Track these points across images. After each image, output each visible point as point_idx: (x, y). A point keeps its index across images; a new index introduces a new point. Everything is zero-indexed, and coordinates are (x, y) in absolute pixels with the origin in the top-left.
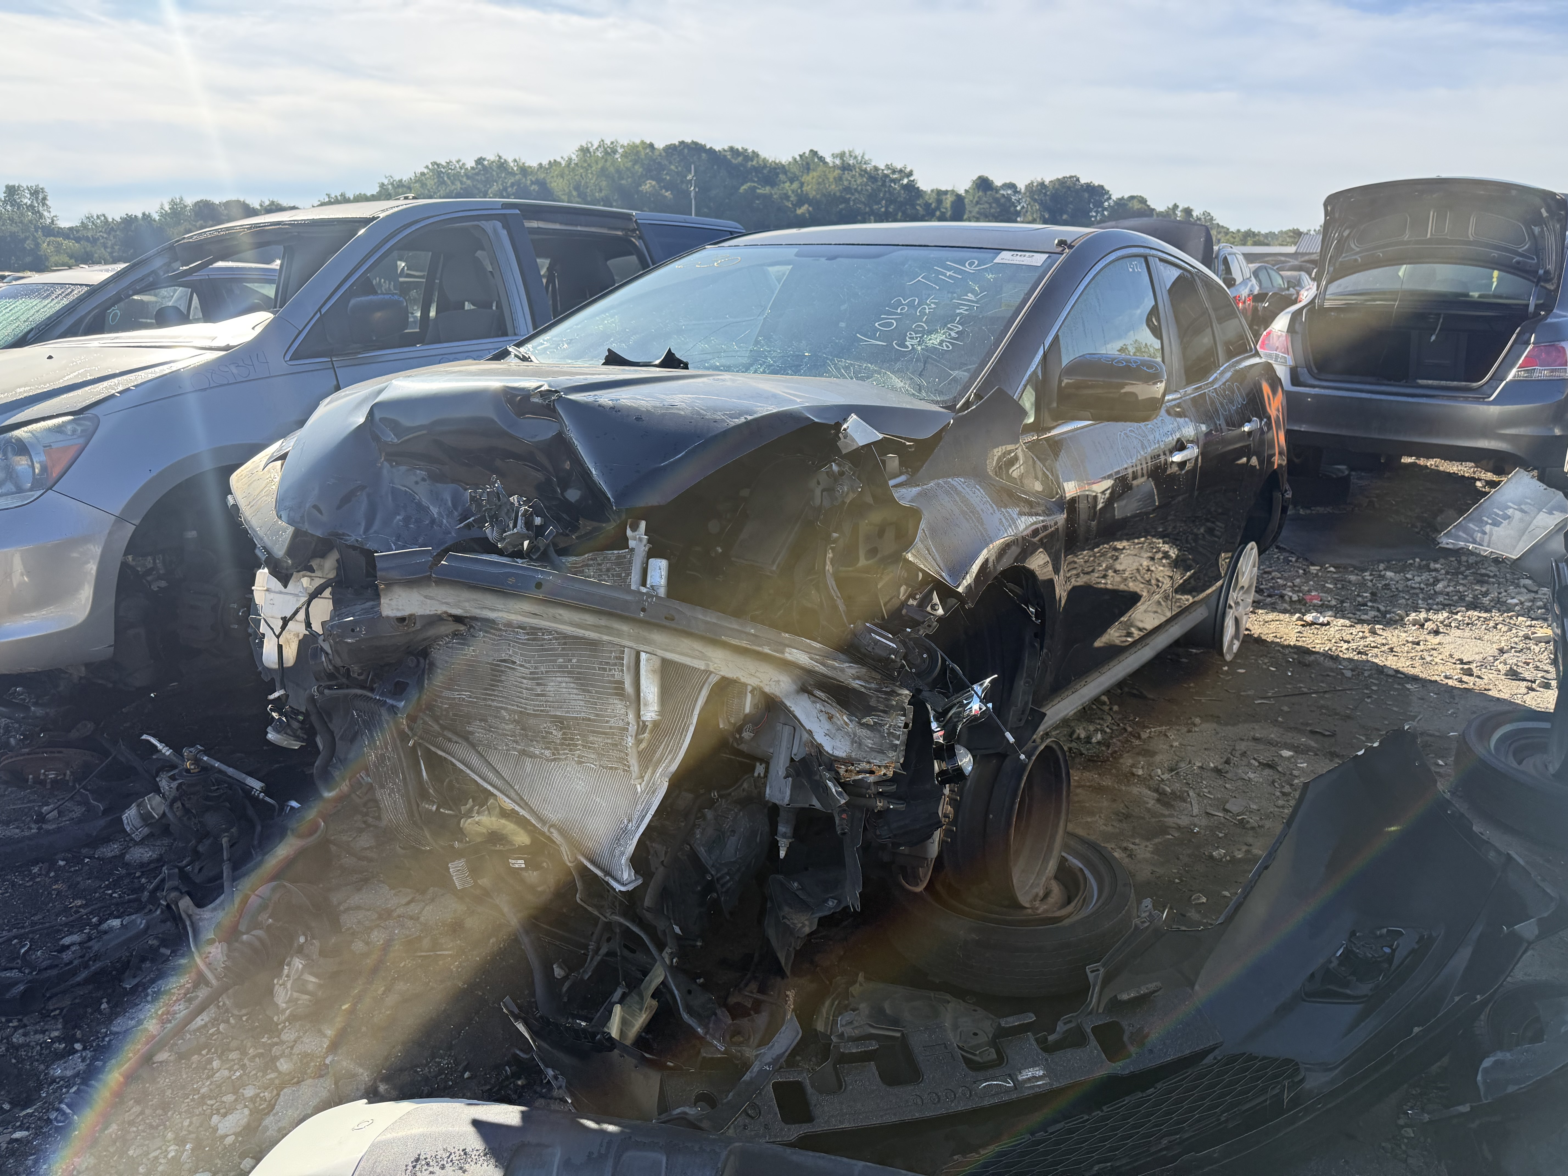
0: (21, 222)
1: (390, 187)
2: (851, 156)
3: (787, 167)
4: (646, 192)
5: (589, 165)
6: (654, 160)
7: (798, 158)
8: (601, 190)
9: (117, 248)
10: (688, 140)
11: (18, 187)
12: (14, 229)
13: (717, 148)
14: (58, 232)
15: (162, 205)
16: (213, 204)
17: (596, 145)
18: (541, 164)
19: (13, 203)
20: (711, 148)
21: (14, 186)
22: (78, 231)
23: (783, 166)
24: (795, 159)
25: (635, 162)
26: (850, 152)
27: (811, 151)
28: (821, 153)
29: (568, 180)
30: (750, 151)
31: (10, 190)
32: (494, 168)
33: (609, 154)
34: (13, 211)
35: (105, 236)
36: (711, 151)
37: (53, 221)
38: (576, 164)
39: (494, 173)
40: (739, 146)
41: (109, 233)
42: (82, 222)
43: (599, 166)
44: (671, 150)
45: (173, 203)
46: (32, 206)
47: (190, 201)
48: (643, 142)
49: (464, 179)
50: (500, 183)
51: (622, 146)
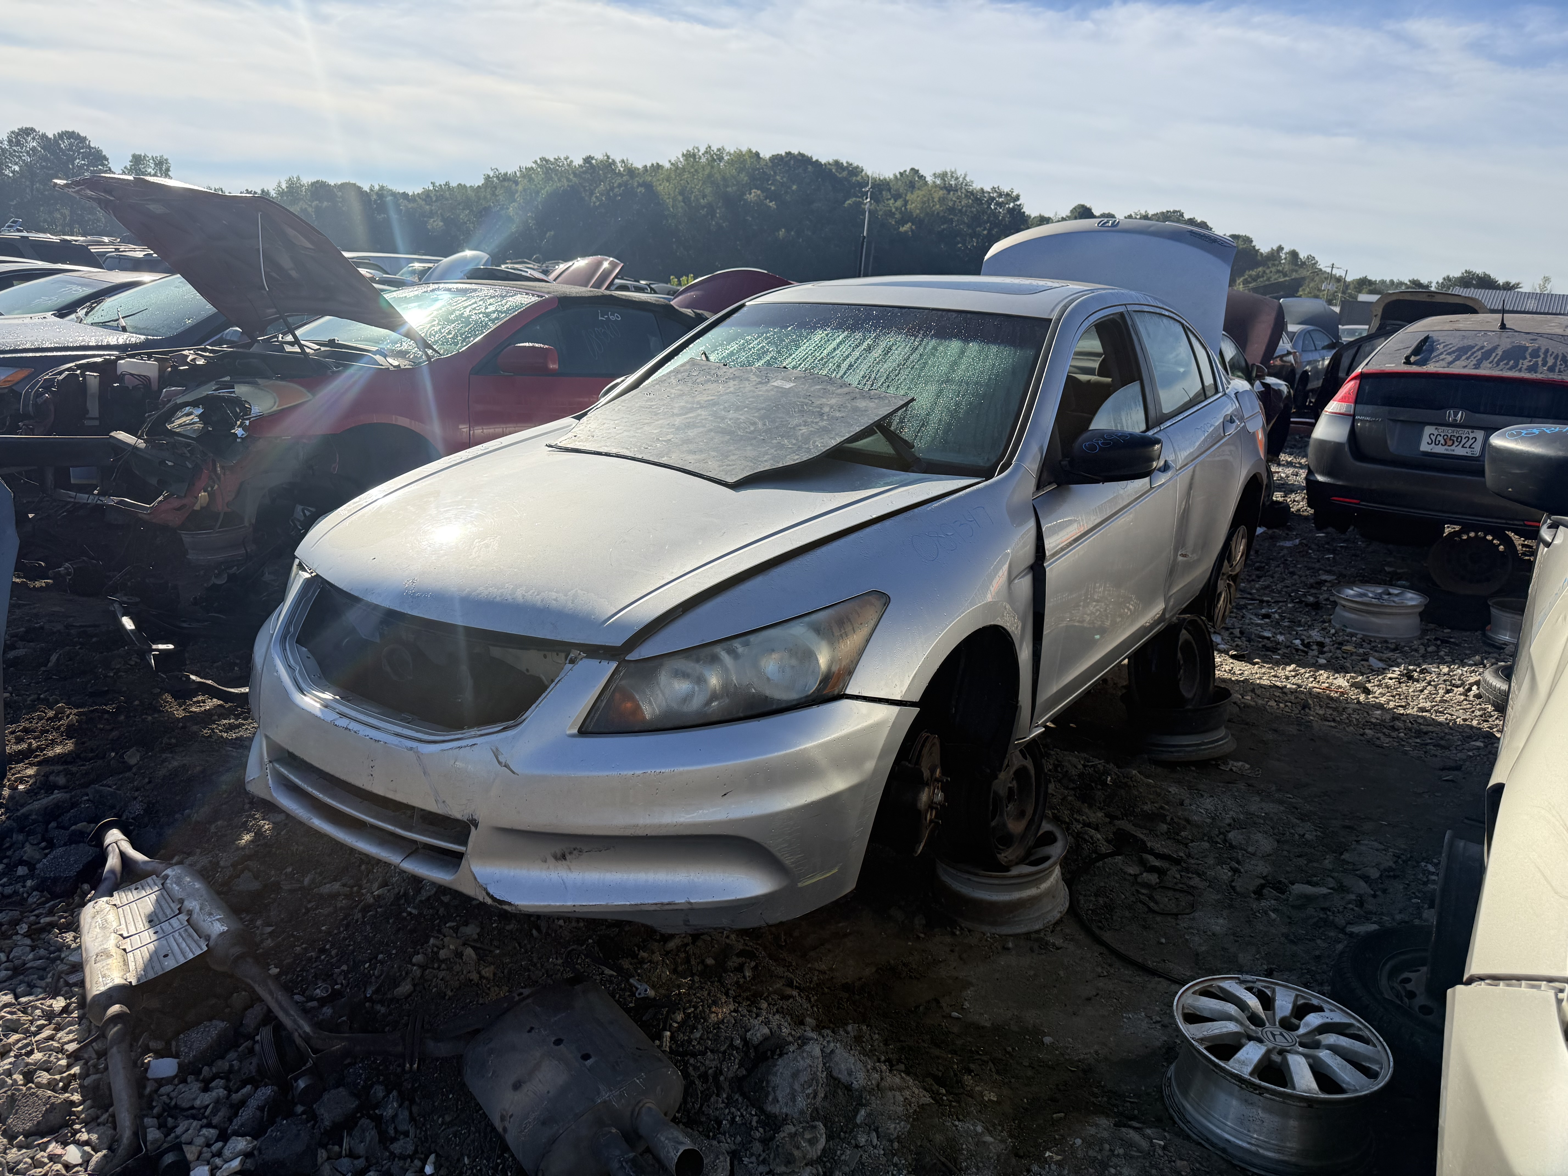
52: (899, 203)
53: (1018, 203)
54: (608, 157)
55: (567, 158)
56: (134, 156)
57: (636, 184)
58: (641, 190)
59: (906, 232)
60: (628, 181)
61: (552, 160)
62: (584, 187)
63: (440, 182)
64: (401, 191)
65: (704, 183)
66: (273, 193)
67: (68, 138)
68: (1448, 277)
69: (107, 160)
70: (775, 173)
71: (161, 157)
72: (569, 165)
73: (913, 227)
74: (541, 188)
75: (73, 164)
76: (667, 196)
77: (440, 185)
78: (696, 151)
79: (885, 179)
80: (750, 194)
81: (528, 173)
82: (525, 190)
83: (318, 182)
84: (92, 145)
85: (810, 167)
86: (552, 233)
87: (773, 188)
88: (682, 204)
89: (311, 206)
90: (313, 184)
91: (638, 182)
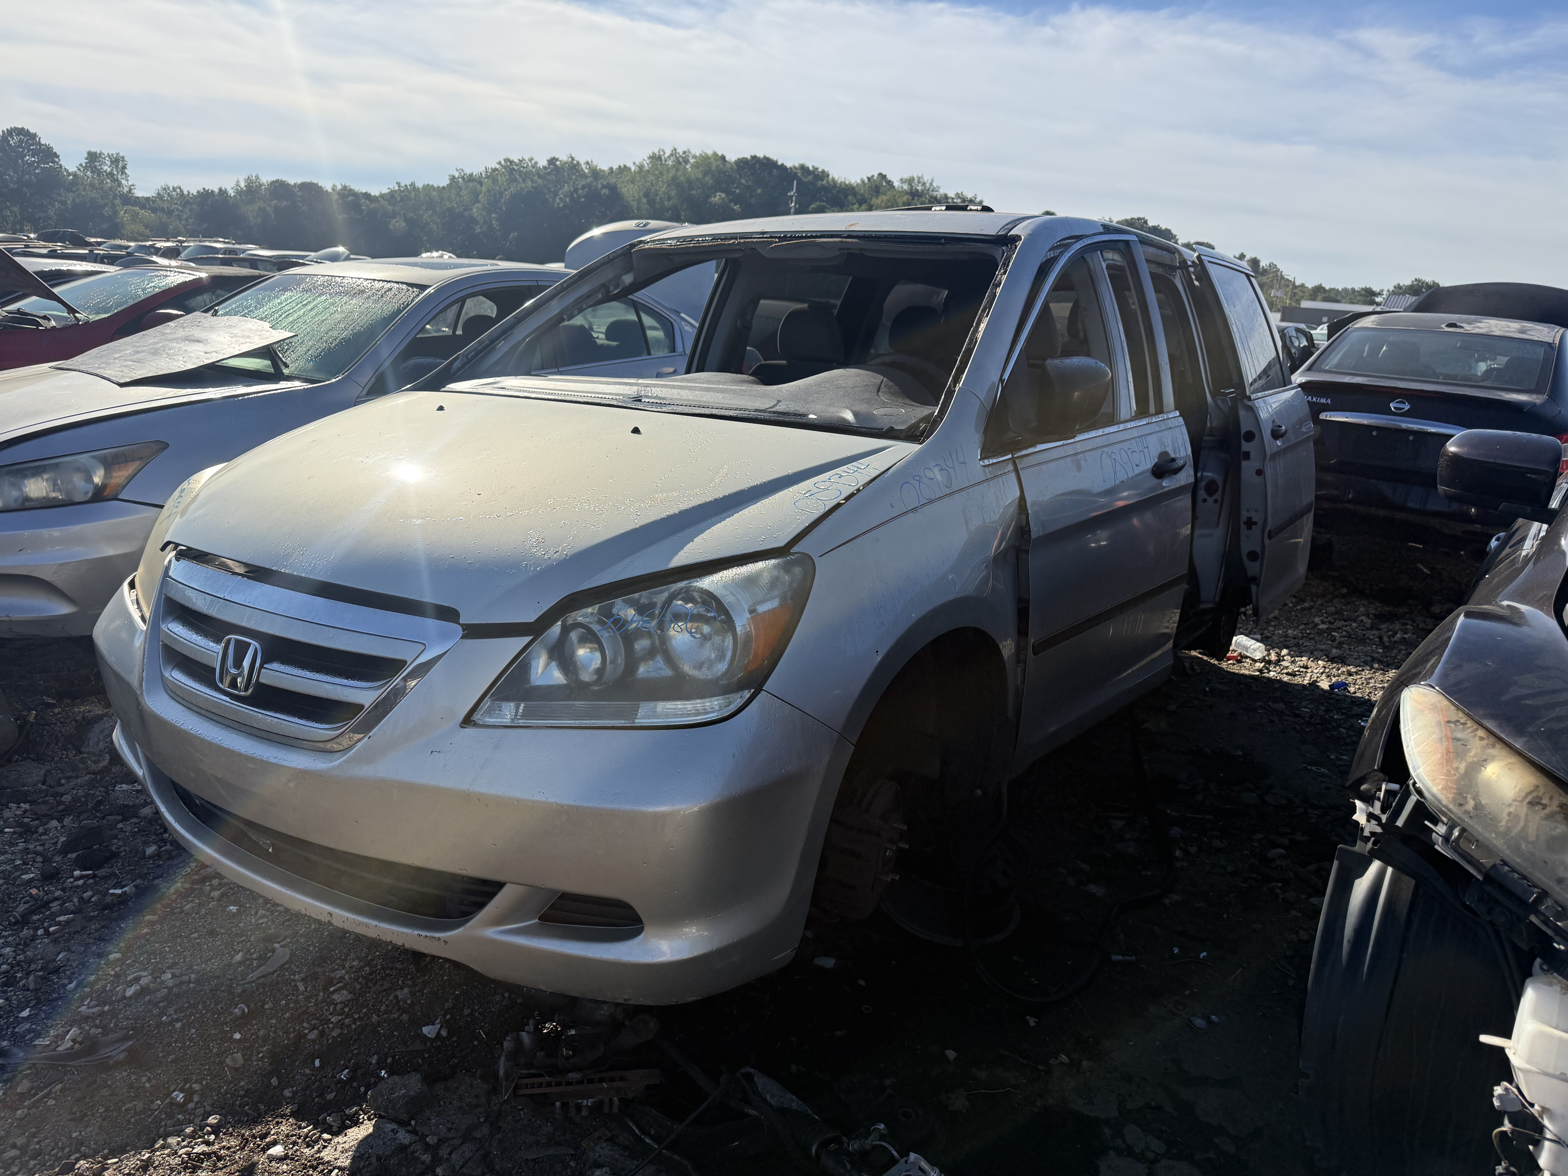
0: (102, 189)
1: (460, 180)
2: (919, 182)
3: (857, 189)
4: (716, 204)
5: (661, 173)
6: (724, 173)
7: (866, 181)
8: (669, 199)
9: (191, 221)
10: (760, 155)
11: (100, 154)
12: (94, 194)
13: (789, 165)
14: (135, 201)
15: (238, 182)
16: (289, 185)
17: (668, 154)
18: (611, 169)
19: (94, 170)
20: (782, 165)
21: (96, 153)
22: (154, 202)
23: (853, 188)
24: (863, 181)
25: (706, 173)
26: (919, 178)
27: (880, 174)
28: (889, 177)
29: (639, 187)
30: (820, 170)
31: (91, 157)
32: (566, 169)
33: (680, 163)
34: (92, 177)
35: (180, 208)
36: (783, 167)
37: (130, 189)
38: (648, 171)
39: (566, 174)
40: (810, 165)
41: (184, 206)
42: (158, 194)
43: (671, 175)
44: (743, 164)
45: (249, 181)
46: (111, 174)
47: (266, 179)
48: (715, 154)
49: (536, 178)
50: (571, 184)
51: (694, 157)
54: (573, 159)
55: (531, 160)
56: (89, 153)
57: (600, 186)
58: (605, 191)
60: (592, 183)
61: (516, 161)
62: (549, 189)
63: (406, 182)
64: (364, 191)
65: (669, 185)
66: (232, 193)
67: (17, 135)
68: (1399, 285)
69: (58, 157)
70: (741, 176)
71: (118, 154)
72: (533, 167)
74: (506, 190)
75: (23, 160)
76: (630, 199)
77: (406, 186)
78: (662, 153)
79: (850, 184)
80: (715, 197)
81: (492, 174)
82: (489, 191)
83: (277, 181)
84: (43, 142)
85: (775, 171)
86: (516, 234)
87: (738, 191)
88: (647, 206)
89: (269, 205)
90: (273, 183)
91: (602, 184)
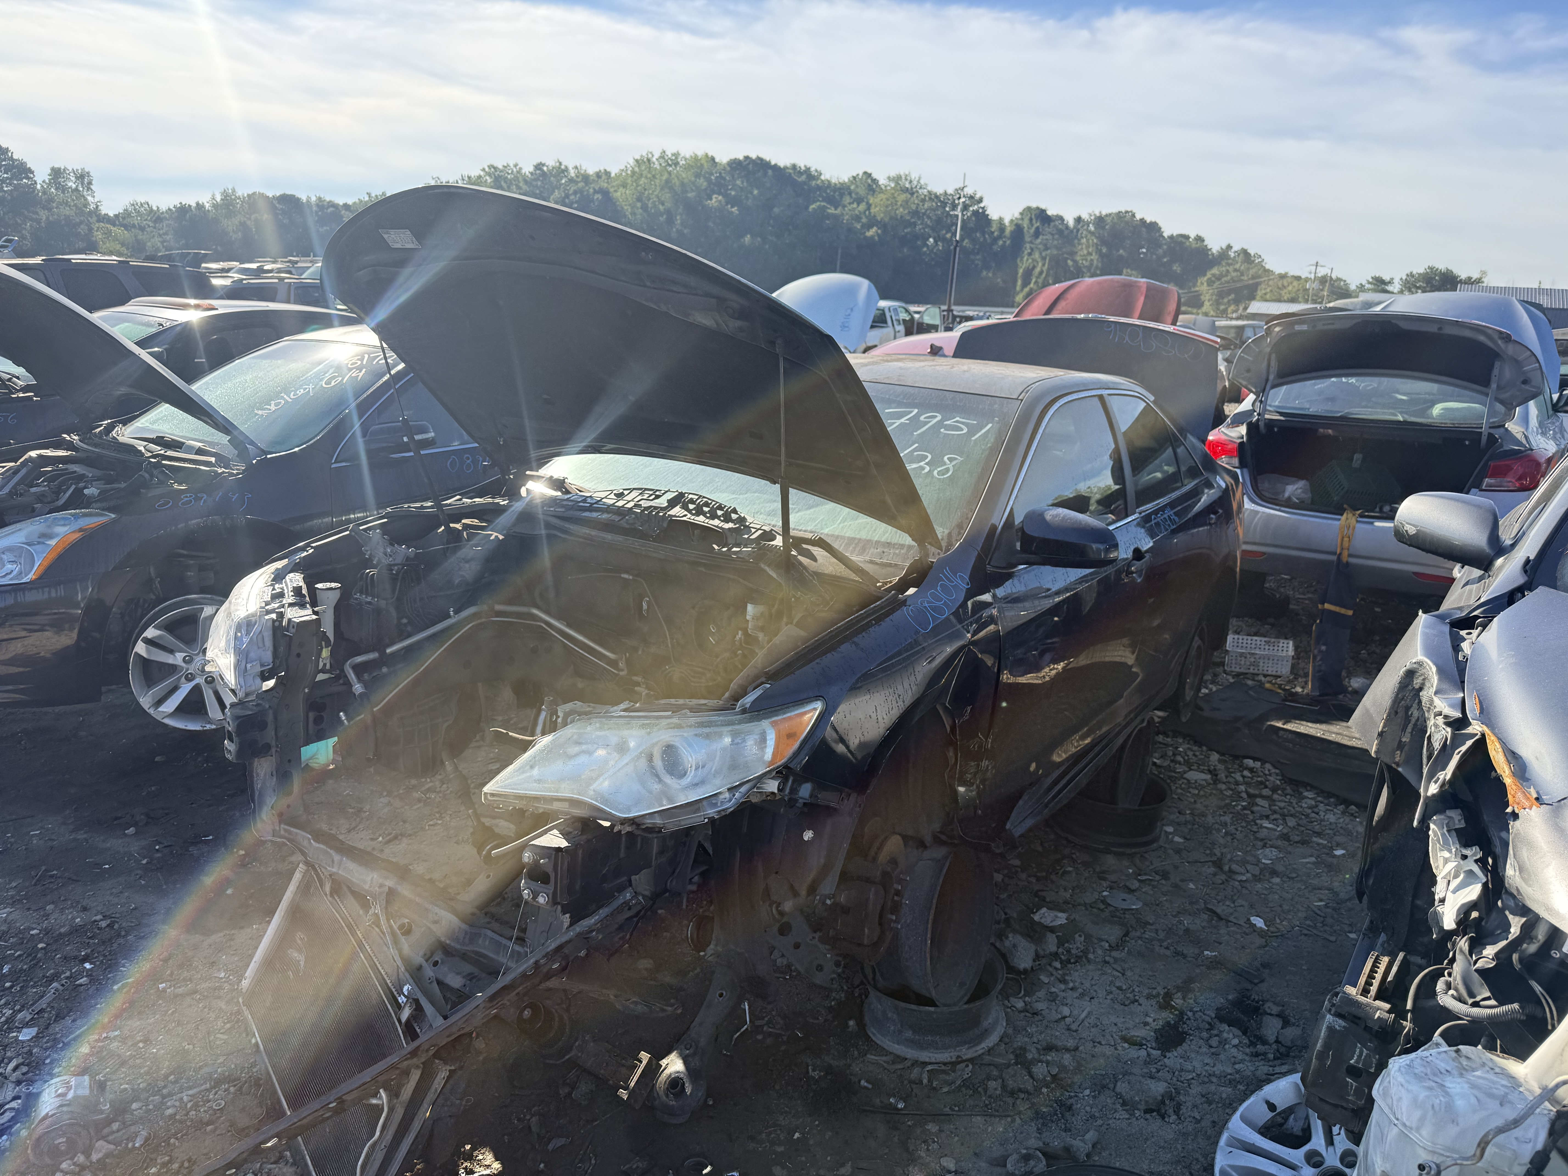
52: (862, 207)
53: (982, 205)
54: (560, 164)
55: (516, 166)
56: (53, 169)
57: (591, 190)
58: (598, 196)
59: (873, 237)
60: (583, 187)
61: (500, 167)
65: (662, 189)
66: (208, 207)
69: (32, 172)
70: (733, 177)
71: (83, 169)
72: (518, 172)
73: (879, 231)
76: (624, 203)
78: (650, 156)
79: (842, 183)
80: (711, 199)
83: (254, 193)
84: (15, 157)
85: (768, 171)
87: (733, 193)
88: (641, 211)
90: (250, 196)
91: (594, 189)
